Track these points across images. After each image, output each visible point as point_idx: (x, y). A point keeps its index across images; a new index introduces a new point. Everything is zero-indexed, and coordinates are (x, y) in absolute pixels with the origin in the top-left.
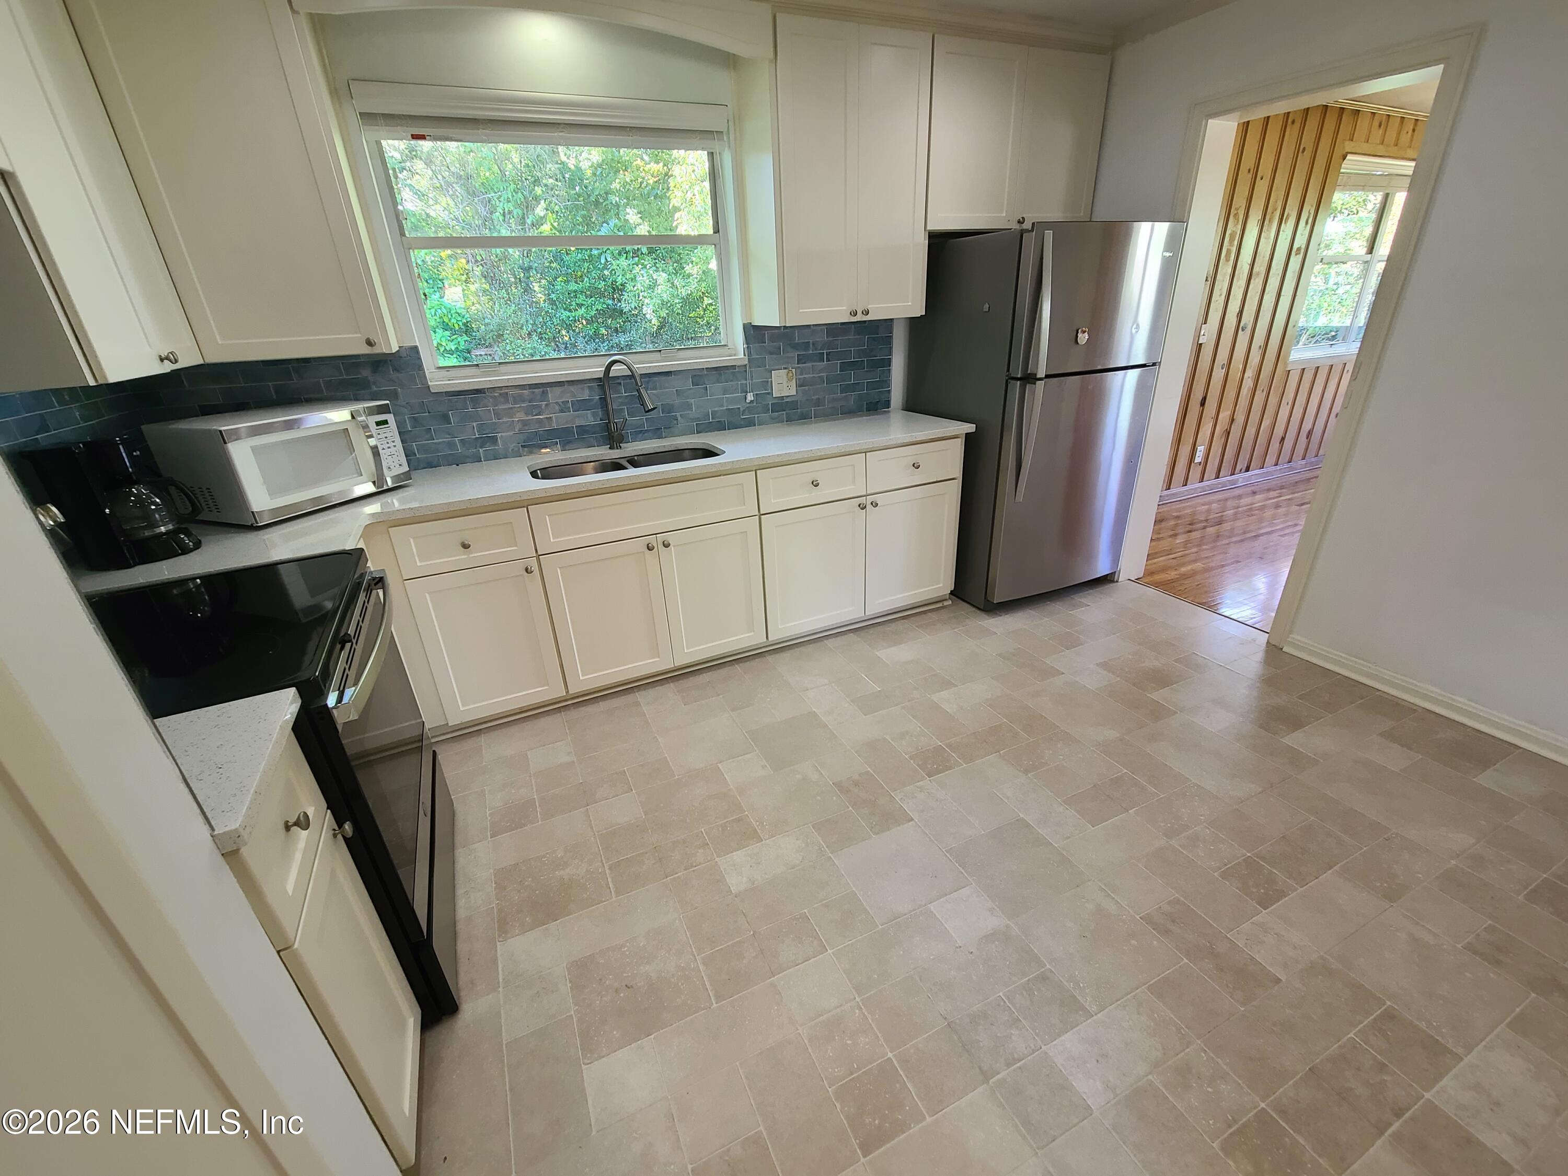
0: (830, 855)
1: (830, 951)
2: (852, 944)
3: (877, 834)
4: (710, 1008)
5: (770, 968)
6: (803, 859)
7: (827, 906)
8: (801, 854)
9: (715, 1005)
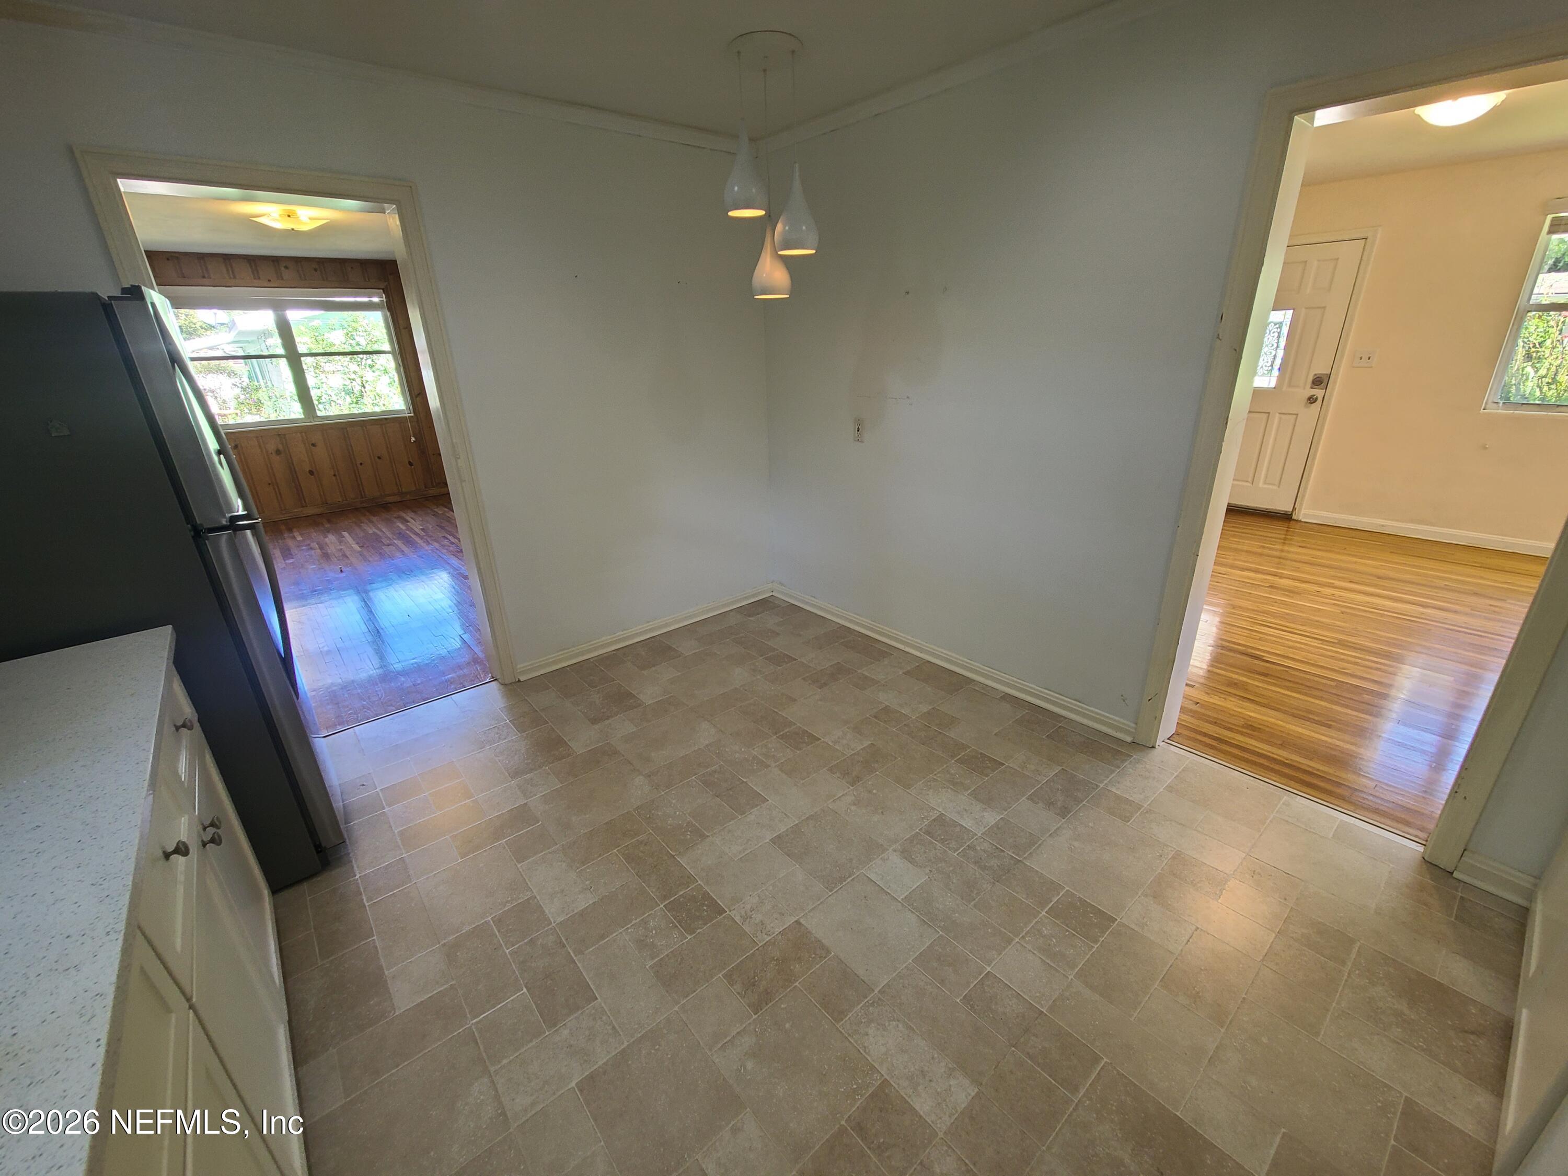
0: (876, 992)
1: (989, 969)
2: (971, 953)
3: (828, 952)
4: (1111, 1063)
5: (1037, 1018)
6: (894, 1020)
7: (942, 982)
8: (887, 1024)
9: (1105, 1060)
